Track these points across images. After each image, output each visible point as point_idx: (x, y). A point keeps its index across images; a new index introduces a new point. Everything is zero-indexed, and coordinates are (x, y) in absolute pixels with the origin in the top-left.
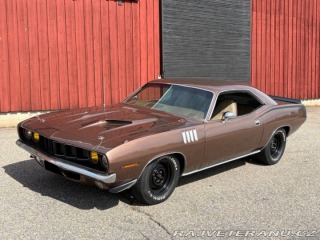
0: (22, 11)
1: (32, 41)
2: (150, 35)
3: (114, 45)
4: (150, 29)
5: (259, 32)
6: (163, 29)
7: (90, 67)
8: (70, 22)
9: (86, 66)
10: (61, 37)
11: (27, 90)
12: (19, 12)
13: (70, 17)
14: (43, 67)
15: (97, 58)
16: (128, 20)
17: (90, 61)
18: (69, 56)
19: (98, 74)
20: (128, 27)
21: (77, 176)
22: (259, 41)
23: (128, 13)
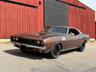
0: (5, 8)
1: (7, 17)
2: (41, 18)
3: (31, 20)
4: (41, 16)
5: (70, 19)
6: (45, 16)
7: (24, 26)
8: (19, 12)
9: (23, 26)
10: (16, 17)
11: (5, 32)
12: (4, 8)
13: (19, 11)
14: (10, 25)
15: (26, 23)
16: (35, 13)
17: (24, 24)
18: (18, 22)
19: (26, 28)
20: (35, 15)
21: (33, 49)
22: (70, 21)
23: (35, 11)
